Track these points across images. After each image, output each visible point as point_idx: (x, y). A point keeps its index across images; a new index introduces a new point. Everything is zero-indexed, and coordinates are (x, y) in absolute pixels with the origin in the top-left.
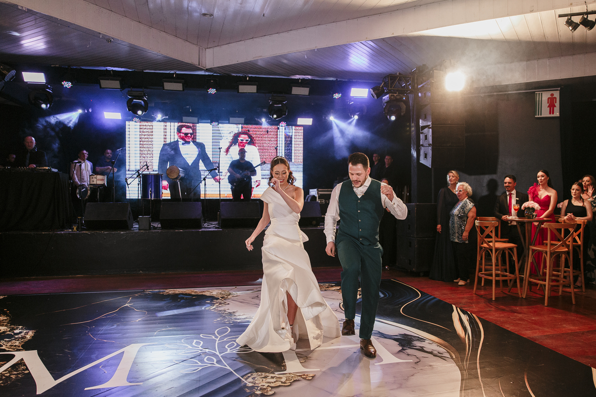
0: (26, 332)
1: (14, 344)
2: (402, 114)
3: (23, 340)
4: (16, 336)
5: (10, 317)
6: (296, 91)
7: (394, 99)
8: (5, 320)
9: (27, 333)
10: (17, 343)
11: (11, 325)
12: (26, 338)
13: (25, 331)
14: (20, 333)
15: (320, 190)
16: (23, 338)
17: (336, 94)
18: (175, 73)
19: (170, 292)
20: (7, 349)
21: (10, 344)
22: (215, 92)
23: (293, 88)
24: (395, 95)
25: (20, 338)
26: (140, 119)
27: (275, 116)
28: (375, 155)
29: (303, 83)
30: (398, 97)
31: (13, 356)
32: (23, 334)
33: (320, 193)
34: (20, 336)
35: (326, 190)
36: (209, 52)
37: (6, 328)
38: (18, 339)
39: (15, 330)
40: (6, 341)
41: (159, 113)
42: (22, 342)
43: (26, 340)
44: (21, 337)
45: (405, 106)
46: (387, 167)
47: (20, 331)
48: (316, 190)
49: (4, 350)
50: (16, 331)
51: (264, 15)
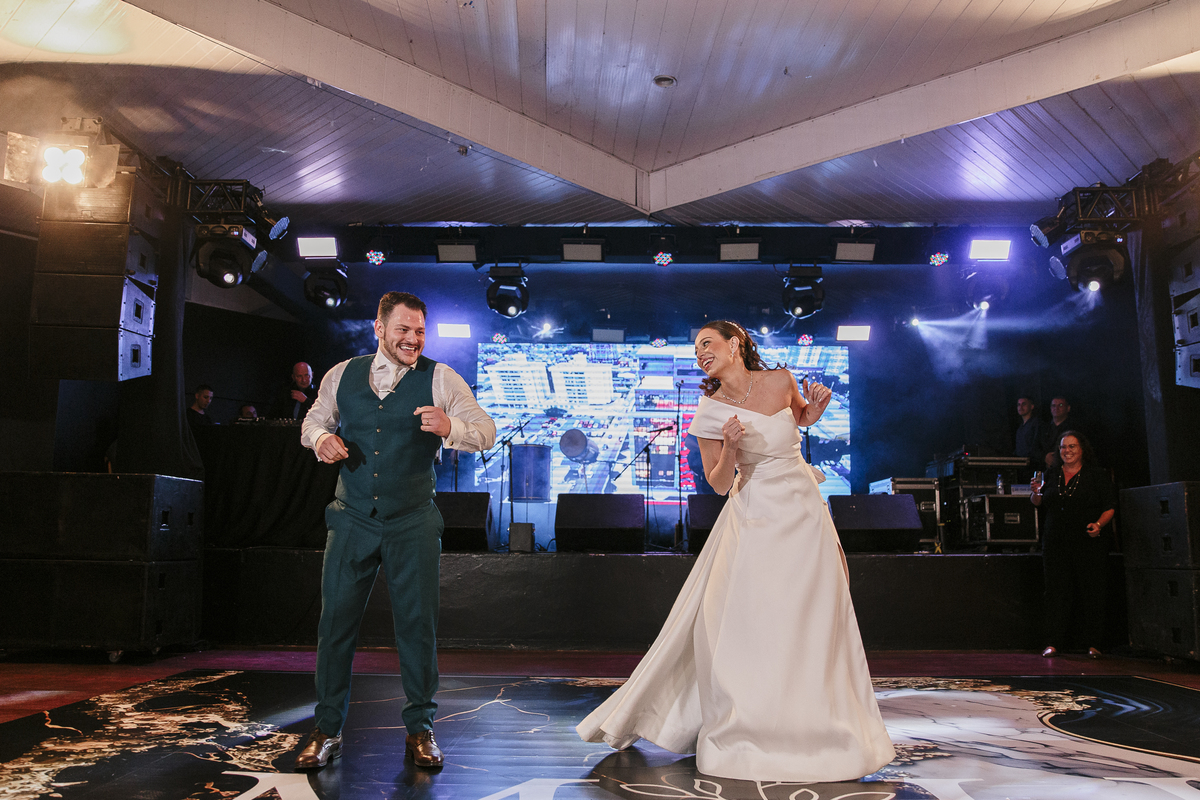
0: (281, 737)
1: (257, 758)
2: (1116, 277)
3: (274, 751)
4: (261, 743)
5: (249, 707)
6: (846, 251)
7: (1094, 242)
8: (239, 711)
9: (284, 739)
10: (263, 756)
11: (251, 720)
12: (281, 747)
13: (279, 735)
14: (269, 736)
15: (898, 480)
16: (274, 746)
17: (937, 256)
18: (586, 226)
19: (591, 683)
20: (242, 766)
21: (247, 756)
22: (670, 260)
23: (839, 244)
24: (1096, 233)
25: (269, 746)
26: (507, 335)
27: (799, 311)
28: (1020, 401)
29: (859, 235)
30: (1104, 238)
31: (254, 782)
32: (274, 739)
33: (899, 486)
34: (268, 742)
35: (913, 479)
36: (656, 179)
37: (239, 725)
38: (265, 748)
39: (258, 729)
40: (238, 750)
41: (546, 320)
42: (273, 754)
43: (281, 751)
44: (270, 744)
45: (1122, 259)
46: (1058, 424)
47: (270, 732)
48: (889, 480)
49: (235, 768)
50: (259, 733)
51: (786, 70)
